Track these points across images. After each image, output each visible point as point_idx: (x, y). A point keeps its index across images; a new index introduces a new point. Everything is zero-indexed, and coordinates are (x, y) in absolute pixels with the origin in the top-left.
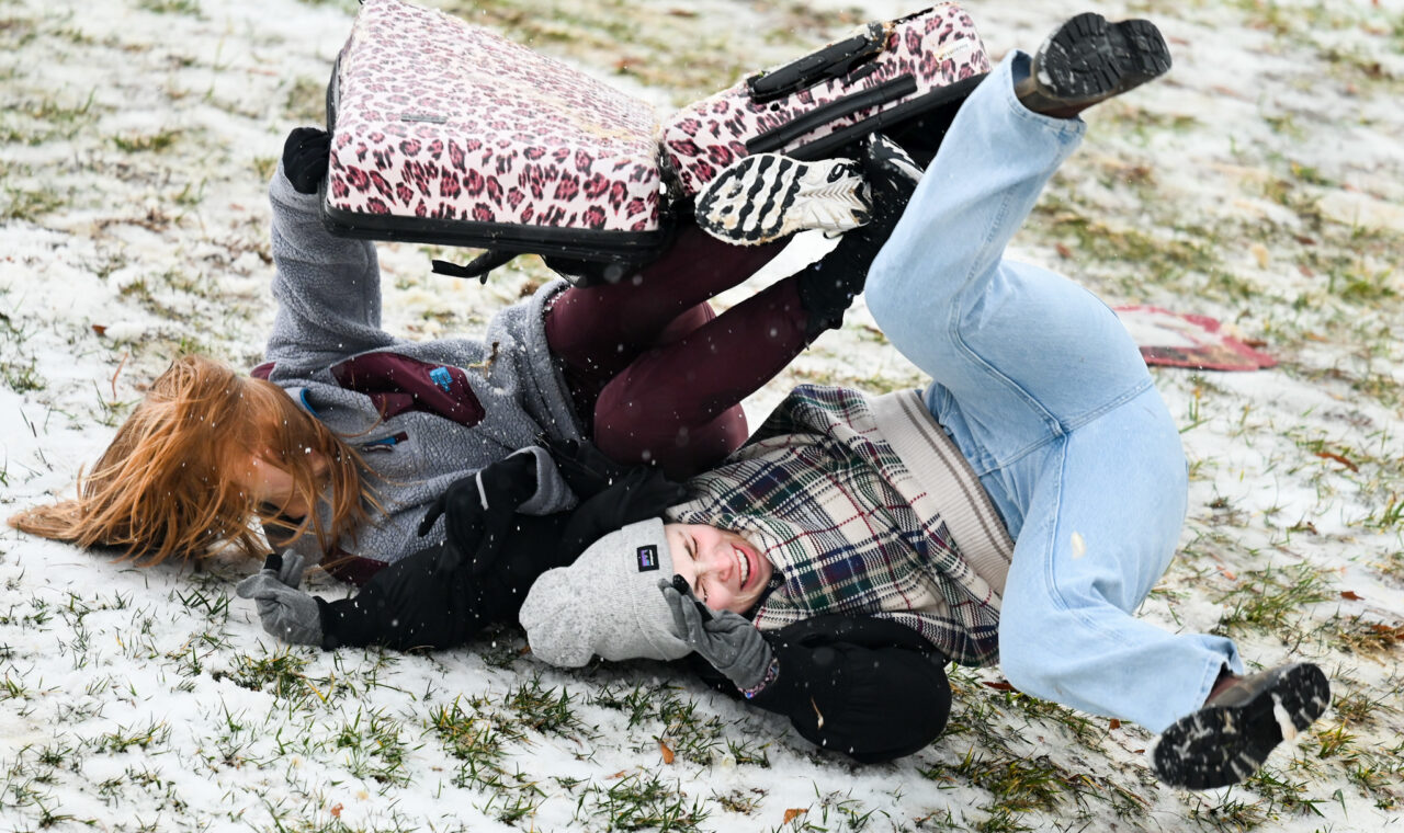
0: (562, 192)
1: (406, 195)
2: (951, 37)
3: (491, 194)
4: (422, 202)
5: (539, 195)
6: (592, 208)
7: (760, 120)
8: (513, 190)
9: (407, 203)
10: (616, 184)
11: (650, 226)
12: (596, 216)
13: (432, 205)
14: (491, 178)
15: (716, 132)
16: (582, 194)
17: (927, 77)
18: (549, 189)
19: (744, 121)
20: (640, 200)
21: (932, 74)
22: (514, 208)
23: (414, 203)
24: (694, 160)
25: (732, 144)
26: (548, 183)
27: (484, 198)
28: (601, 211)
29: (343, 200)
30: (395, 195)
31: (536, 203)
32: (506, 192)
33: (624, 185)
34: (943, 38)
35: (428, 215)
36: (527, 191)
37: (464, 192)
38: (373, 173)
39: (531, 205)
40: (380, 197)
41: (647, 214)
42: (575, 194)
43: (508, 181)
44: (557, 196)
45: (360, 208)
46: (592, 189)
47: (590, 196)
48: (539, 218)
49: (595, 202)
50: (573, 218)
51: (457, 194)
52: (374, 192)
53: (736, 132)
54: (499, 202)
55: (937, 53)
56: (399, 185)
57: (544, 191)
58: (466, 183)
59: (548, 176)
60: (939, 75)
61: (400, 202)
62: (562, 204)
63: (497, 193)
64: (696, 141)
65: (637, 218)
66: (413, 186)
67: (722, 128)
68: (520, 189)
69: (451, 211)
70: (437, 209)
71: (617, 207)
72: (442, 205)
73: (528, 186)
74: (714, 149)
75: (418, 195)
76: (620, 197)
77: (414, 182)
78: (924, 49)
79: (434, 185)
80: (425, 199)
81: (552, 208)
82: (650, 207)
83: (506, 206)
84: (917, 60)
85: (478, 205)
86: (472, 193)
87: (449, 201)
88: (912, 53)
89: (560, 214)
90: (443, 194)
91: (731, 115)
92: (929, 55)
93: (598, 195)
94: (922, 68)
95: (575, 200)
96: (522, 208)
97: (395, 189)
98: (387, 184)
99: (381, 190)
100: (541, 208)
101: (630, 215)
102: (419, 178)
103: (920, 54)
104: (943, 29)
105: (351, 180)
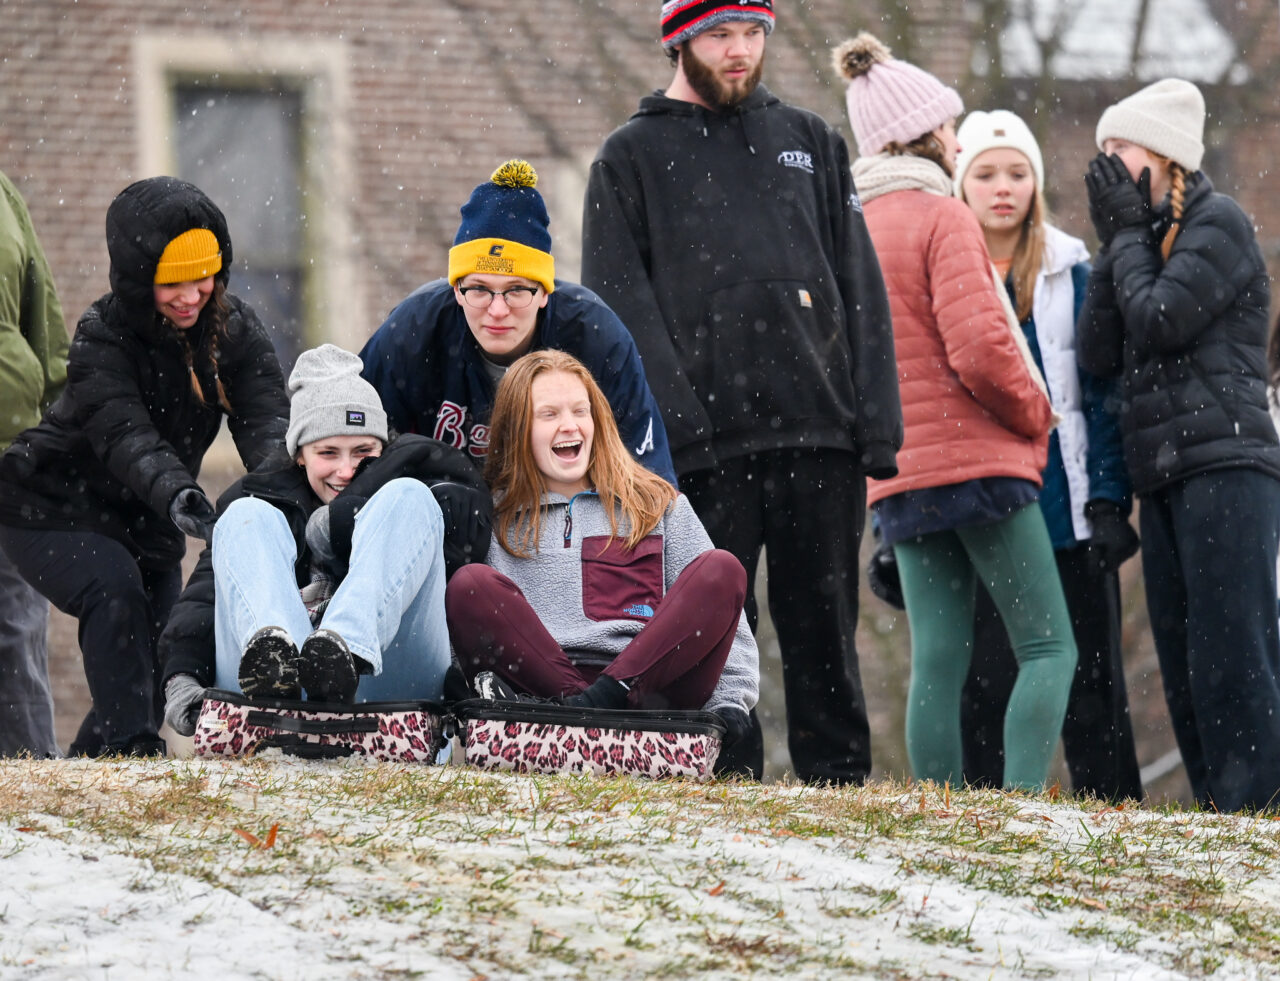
0: (536, 748)
1: (649, 746)
2: (212, 733)
3: (587, 747)
4: (638, 742)
5: (552, 746)
6: (514, 737)
7: (361, 741)
8: (571, 750)
9: (648, 740)
10: (497, 754)
11: (473, 722)
12: (512, 732)
13: (630, 739)
14: (587, 759)
15: (393, 746)
16: (521, 747)
17: (239, 716)
18: (545, 751)
19: (371, 745)
20: (480, 742)
21: (234, 716)
22: (571, 738)
23: (643, 740)
24: (415, 733)
25: (386, 734)
26: (546, 755)
27: (592, 745)
28: (508, 734)
29: (695, 741)
30: (657, 746)
31: (555, 741)
32: (576, 748)
33: (491, 753)
34: (217, 735)
35: (633, 732)
36: (561, 749)
37: (606, 749)
38: (672, 763)
39: (559, 739)
40: (668, 745)
41: (476, 731)
42: (526, 747)
43: (575, 756)
44: (540, 745)
45: (683, 736)
46: (514, 750)
47: (516, 745)
48: (552, 730)
49: (511, 741)
50: (528, 730)
51: (612, 747)
52: (672, 748)
53: (380, 740)
54: (582, 741)
55: (225, 728)
56: (653, 754)
57: (549, 749)
58: (605, 755)
59: (546, 760)
60: (231, 713)
61: (654, 741)
62: (536, 740)
63: (583, 748)
64: (409, 746)
65: (482, 729)
66: (644, 753)
67: (388, 746)
68: (566, 751)
69: (616, 735)
70: (626, 737)
71: (497, 737)
72: (623, 739)
73: (560, 753)
74: (400, 735)
75: (640, 747)
76: (494, 744)
77: (643, 756)
78: (232, 735)
79: (628, 754)
80: (635, 744)
81: (543, 737)
82: (473, 736)
83: (576, 738)
84: (240, 730)
85: (597, 739)
86: (601, 748)
87: (618, 742)
88: (241, 736)
89: (537, 732)
90: (622, 747)
91: (378, 752)
92: (230, 730)
93: (510, 746)
94: (240, 724)
95: (527, 742)
96: (565, 737)
97: (657, 751)
98: (662, 755)
99: (667, 750)
100: (551, 737)
101: (487, 731)
102: (639, 759)
103: (236, 734)
104: (214, 741)
105: (689, 757)
